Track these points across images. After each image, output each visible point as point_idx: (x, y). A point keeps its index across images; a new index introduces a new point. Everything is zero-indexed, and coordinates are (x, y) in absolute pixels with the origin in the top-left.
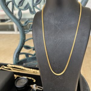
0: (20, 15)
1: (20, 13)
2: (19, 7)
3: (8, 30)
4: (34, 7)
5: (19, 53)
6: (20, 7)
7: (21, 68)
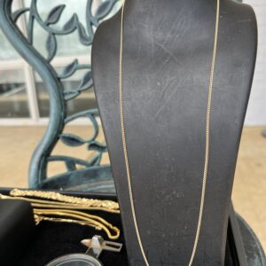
0: (53, 48)
1: (53, 42)
2: (48, 24)
3: (10, 114)
4: (92, 24)
5: (46, 156)
6: (51, 26)
7: (54, 198)
